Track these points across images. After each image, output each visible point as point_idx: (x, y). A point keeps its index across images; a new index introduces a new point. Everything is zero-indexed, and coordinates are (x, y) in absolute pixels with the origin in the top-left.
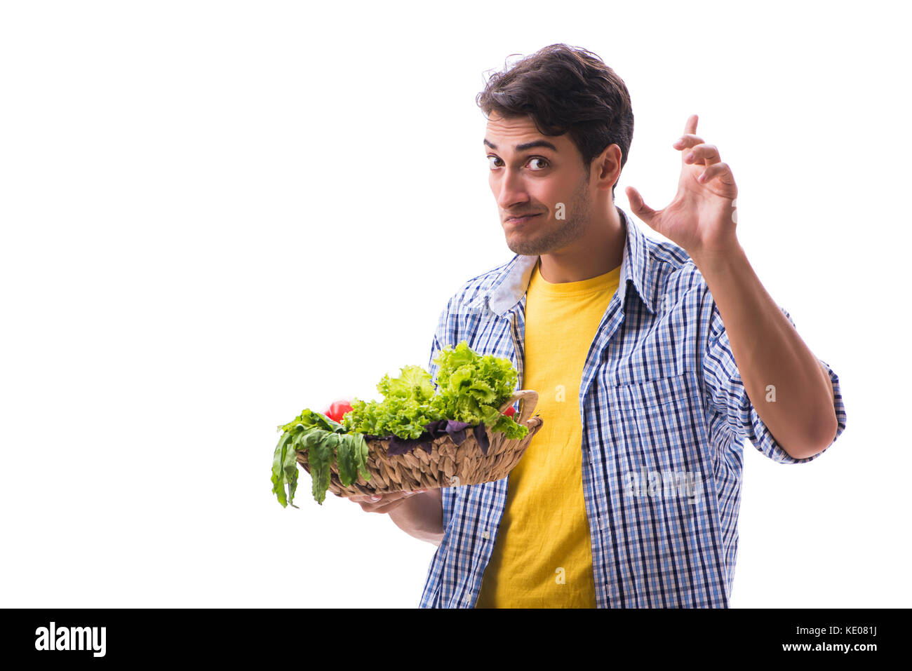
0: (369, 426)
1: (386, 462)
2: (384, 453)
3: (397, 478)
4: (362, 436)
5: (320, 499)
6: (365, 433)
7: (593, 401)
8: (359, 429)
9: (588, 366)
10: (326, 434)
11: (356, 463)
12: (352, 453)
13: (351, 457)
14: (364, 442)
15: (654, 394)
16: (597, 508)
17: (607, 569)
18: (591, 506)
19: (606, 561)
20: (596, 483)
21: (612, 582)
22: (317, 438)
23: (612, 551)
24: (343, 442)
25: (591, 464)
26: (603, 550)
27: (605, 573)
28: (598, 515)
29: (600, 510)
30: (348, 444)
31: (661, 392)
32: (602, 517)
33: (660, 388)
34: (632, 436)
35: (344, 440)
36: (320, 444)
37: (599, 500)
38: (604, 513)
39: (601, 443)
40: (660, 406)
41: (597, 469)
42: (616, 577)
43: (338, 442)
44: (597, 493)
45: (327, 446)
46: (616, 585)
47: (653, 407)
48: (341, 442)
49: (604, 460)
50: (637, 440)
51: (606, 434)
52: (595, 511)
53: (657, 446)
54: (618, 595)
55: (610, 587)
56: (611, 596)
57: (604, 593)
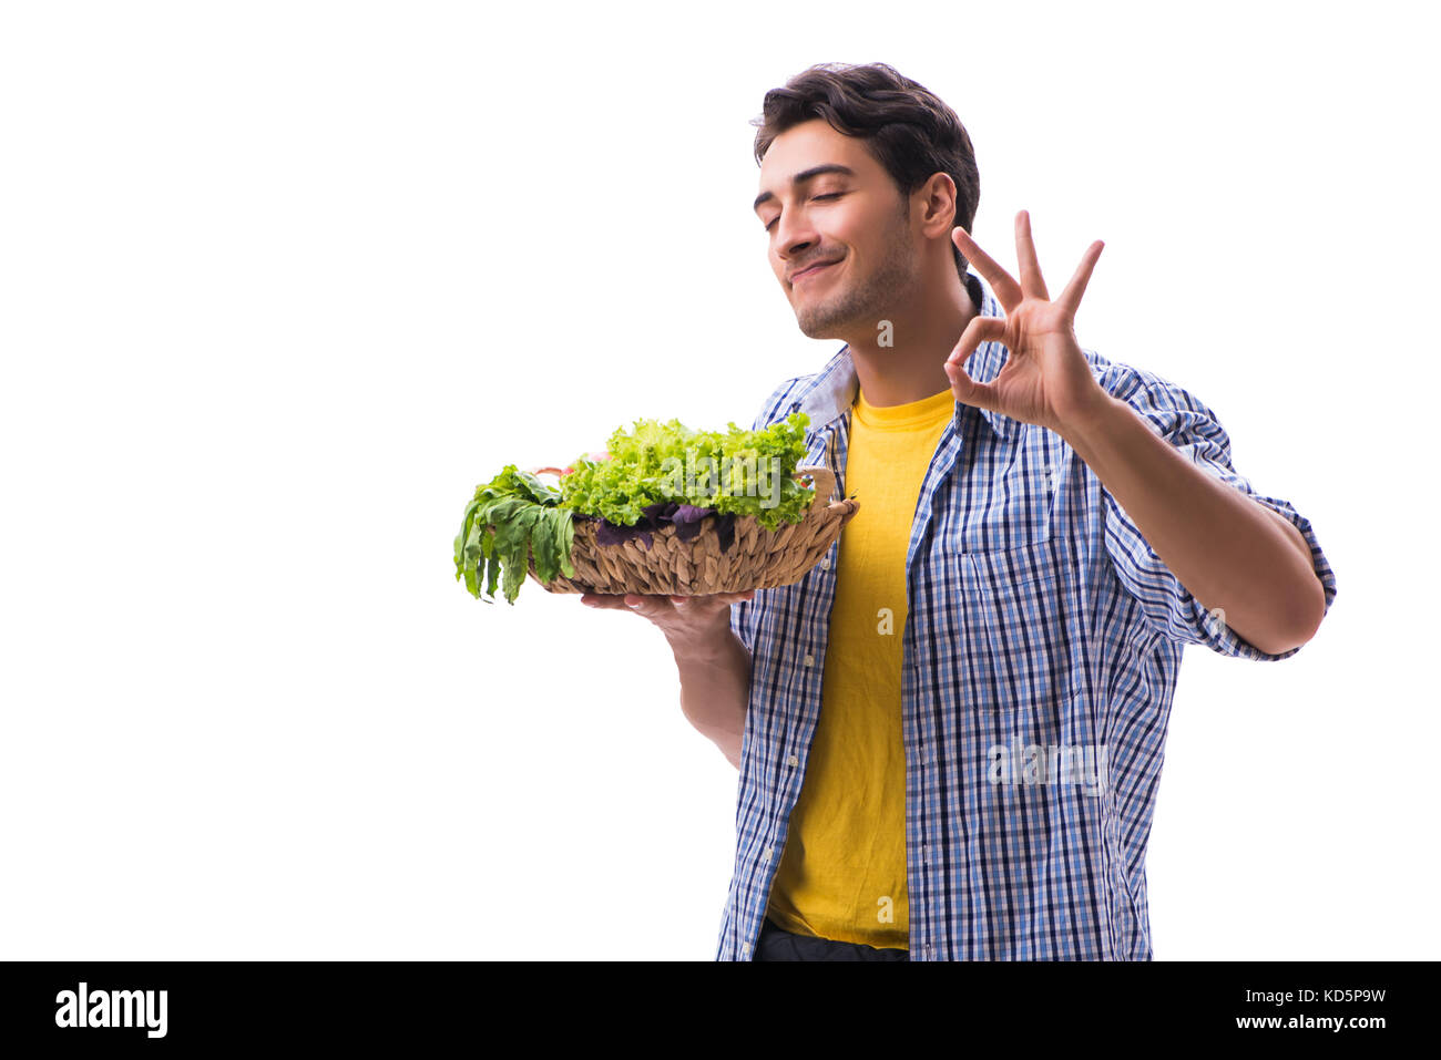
0: (582, 499)
1: (605, 551)
2: (599, 540)
3: (619, 576)
4: (570, 513)
5: (512, 597)
6: (574, 510)
7: (922, 574)
8: (571, 503)
9: (918, 520)
10: (524, 507)
11: (558, 552)
12: (554, 536)
13: (552, 541)
14: (571, 522)
15: (1006, 569)
16: (920, 732)
17: (928, 823)
18: (911, 729)
19: (928, 811)
20: (921, 694)
21: (934, 842)
22: (507, 511)
23: (937, 796)
24: (544, 520)
25: (916, 668)
26: (923, 794)
27: (923, 828)
28: (921, 743)
29: (925, 735)
30: (550, 522)
31: (1016, 567)
32: (926, 746)
33: (1015, 561)
34: (976, 630)
35: (546, 516)
36: (509, 520)
37: (923, 721)
38: (930, 740)
39: (932, 637)
40: (1015, 586)
41: (924, 675)
42: (939, 836)
43: (538, 518)
44: (922, 709)
45: (520, 524)
46: (940, 847)
47: (1005, 588)
48: (541, 519)
49: (934, 662)
50: (983, 635)
51: (940, 624)
52: (916, 736)
53: (1011, 646)
54: (941, 861)
55: (929, 849)
56: (930, 862)
57: (920, 857)
